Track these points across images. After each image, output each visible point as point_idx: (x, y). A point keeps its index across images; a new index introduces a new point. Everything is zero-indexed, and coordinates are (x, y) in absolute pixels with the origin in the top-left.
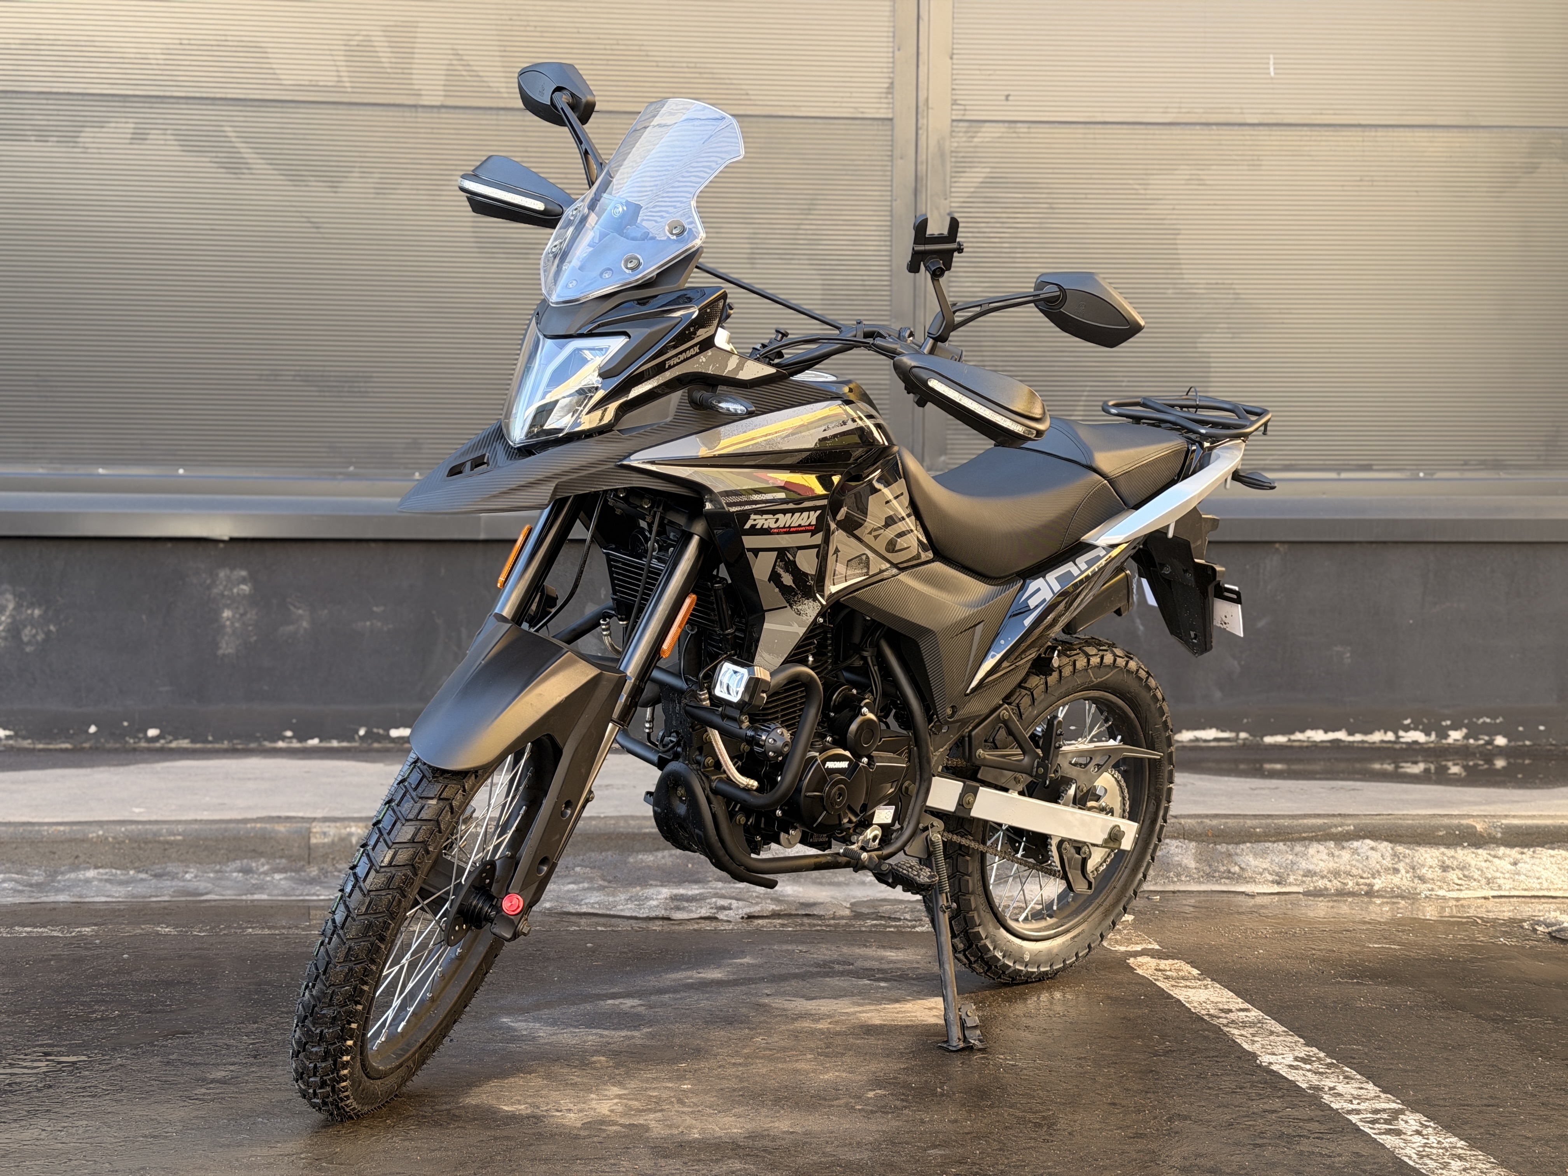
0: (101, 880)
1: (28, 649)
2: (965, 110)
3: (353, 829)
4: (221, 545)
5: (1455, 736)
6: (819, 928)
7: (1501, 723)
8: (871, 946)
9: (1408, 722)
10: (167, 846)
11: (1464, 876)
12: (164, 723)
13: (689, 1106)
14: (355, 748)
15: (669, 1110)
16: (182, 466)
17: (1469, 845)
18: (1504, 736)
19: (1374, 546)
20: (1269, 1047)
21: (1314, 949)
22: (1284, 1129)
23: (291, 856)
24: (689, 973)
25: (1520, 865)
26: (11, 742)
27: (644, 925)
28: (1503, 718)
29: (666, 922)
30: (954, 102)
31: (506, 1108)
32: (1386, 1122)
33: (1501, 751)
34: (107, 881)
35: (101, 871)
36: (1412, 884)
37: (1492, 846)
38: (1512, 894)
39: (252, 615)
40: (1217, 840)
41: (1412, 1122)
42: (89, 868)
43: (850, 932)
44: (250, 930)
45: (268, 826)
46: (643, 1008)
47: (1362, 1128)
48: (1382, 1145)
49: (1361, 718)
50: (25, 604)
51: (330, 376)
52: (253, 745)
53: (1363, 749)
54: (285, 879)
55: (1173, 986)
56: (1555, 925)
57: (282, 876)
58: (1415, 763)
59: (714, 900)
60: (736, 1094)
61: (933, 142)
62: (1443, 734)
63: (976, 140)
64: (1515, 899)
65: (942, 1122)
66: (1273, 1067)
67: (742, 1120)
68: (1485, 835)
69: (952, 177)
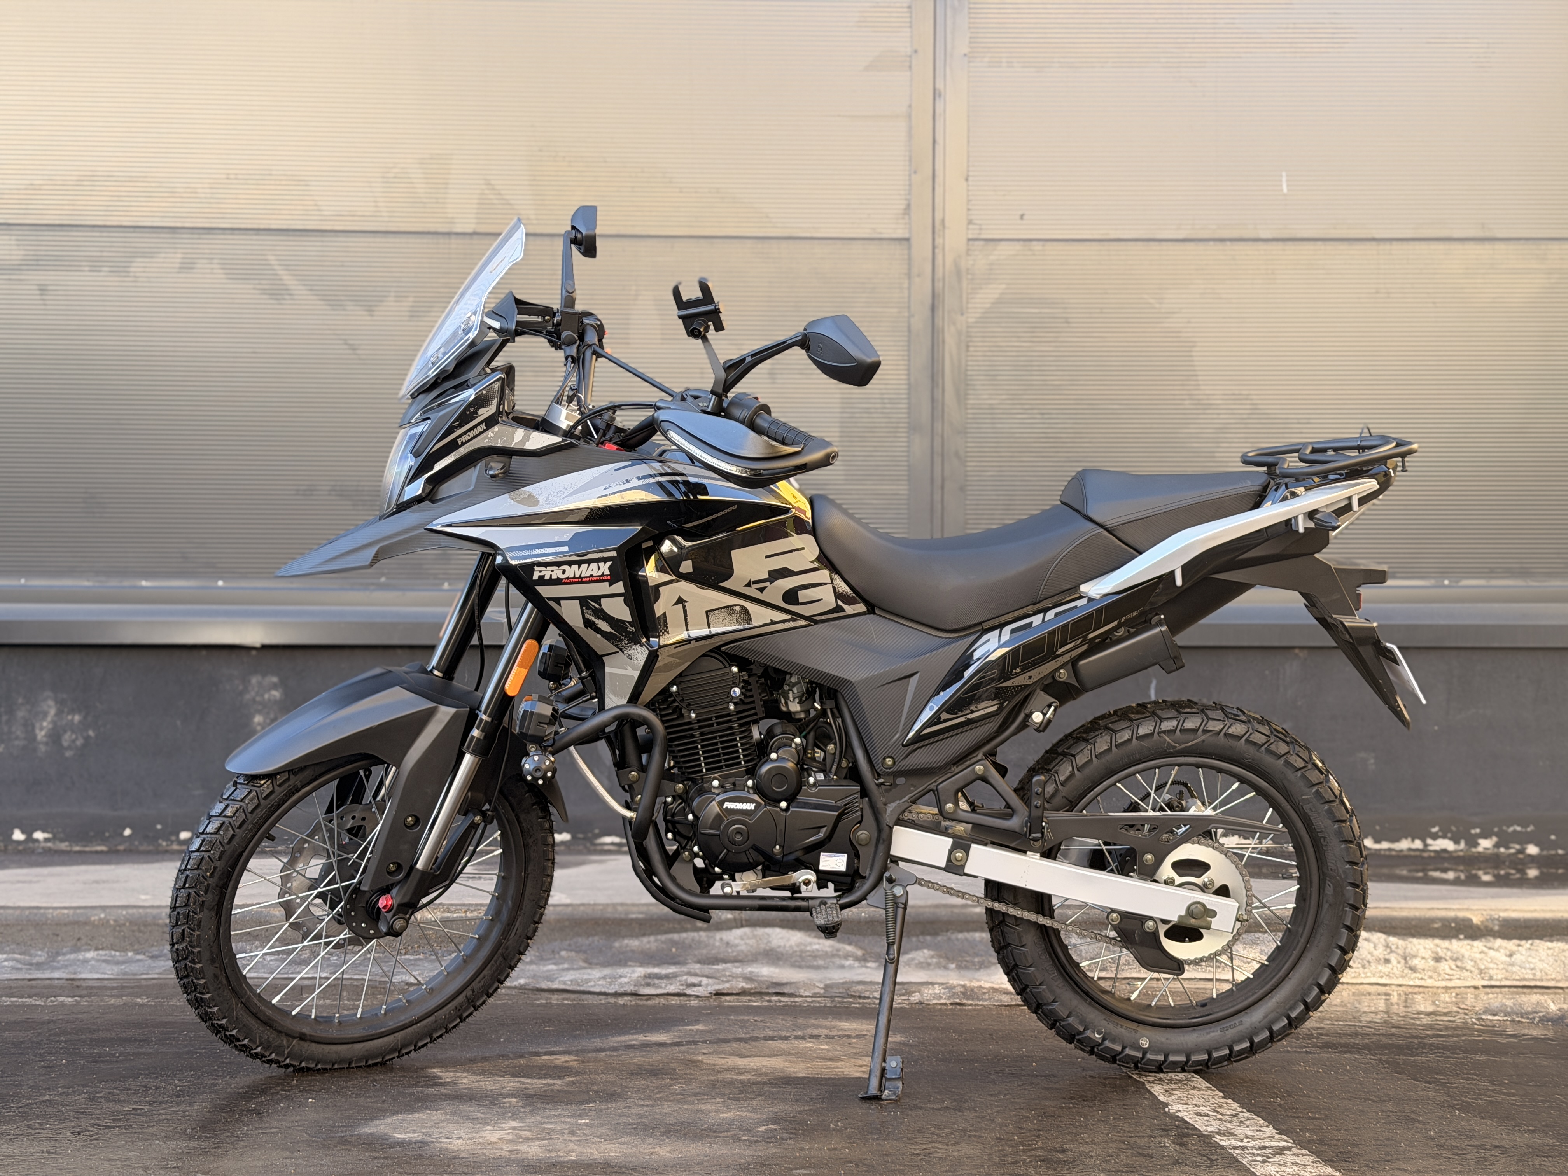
0: (98, 961)
1: (68, 754)
2: (980, 229)
4: (254, 653)
5: (1485, 844)
6: (784, 1003)
7: (1532, 831)
9: (1435, 830)
11: (1457, 967)
13: (578, 1136)
15: (557, 1139)
16: (221, 578)
17: (1464, 937)
18: (1536, 845)
20: (1185, 1099)
24: (636, 1037)
25: (1515, 956)
26: (49, 845)
27: (612, 1000)
28: (1534, 826)
29: (634, 997)
30: (970, 222)
31: (399, 1136)
32: (1269, 1156)
33: (1533, 861)
34: (104, 961)
35: (101, 952)
37: (1489, 938)
38: (1503, 984)
41: (1294, 1156)
42: (89, 950)
46: (576, 1062)
47: (1241, 1160)
49: (1387, 825)
50: (66, 710)
51: (364, 491)
53: (1390, 857)
58: (1445, 870)
59: (685, 977)
60: (630, 1127)
61: (949, 260)
62: (1472, 842)
63: (992, 258)
64: (1506, 990)
65: (820, 1149)
66: (1179, 1114)
67: (625, 1146)
68: (1482, 927)
69: (968, 294)
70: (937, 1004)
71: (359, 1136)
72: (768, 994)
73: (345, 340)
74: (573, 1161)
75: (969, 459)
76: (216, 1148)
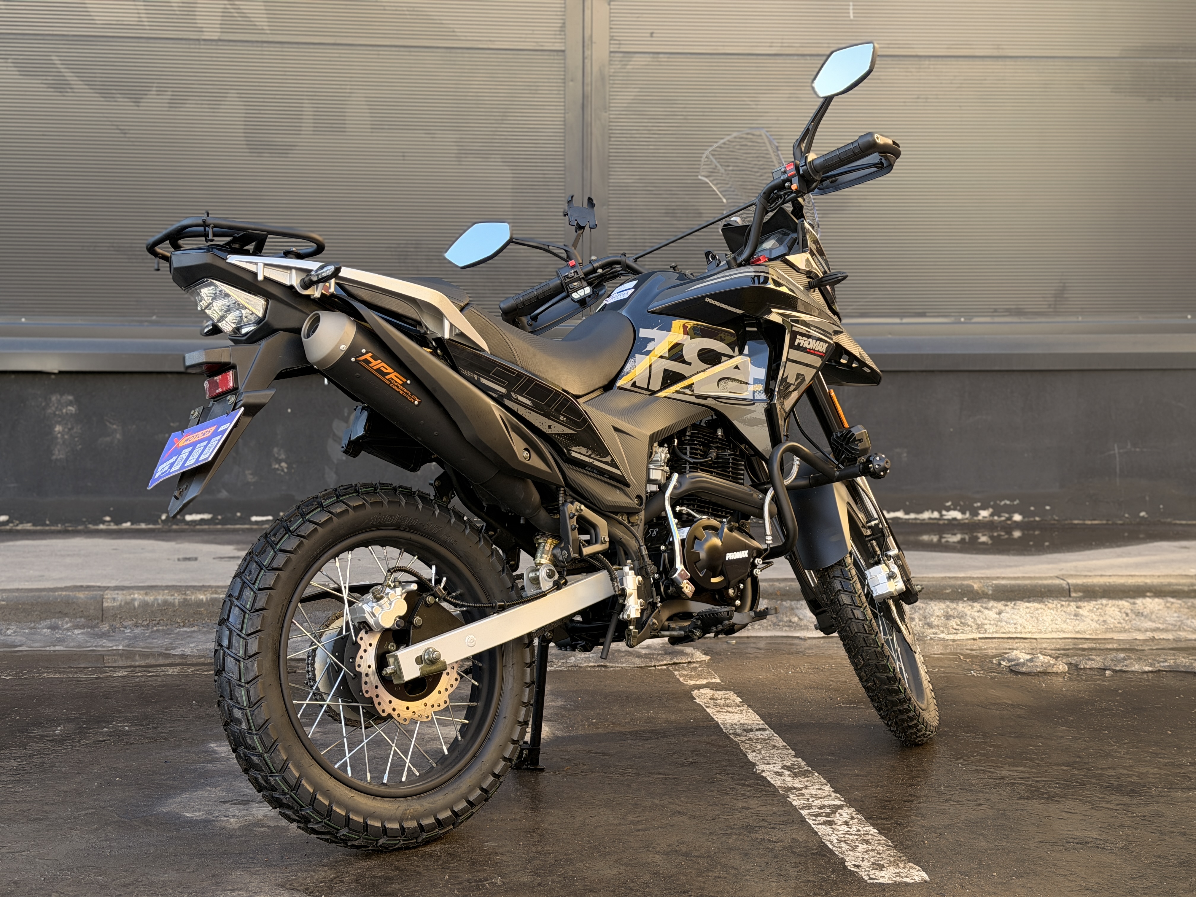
2: (620, 44)
3: (136, 596)
4: (53, 377)
5: (984, 514)
7: (1018, 504)
9: (949, 504)
11: (961, 623)
12: (12, 511)
14: (159, 529)
16: (23, 316)
17: (968, 600)
18: (1020, 514)
19: (924, 374)
20: (768, 758)
21: (833, 681)
22: (750, 822)
23: (89, 616)
25: (1003, 614)
28: (1019, 500)
30: (612, 38)
32: (827, 815)
33: (1017, 525)
36: (922, 630)
37: (985, 600)
38: (994, 636)
39: (77, 429)
40: (784, 598)
41: (845, 815)
44: (45, 675)
45: (71, 593)
46: (319, 734)
47: (807, 820)
48: (816, 833)
49: (913, 501)
51: (136, 247)
52: (80, 528)
54: (82, 633)
55: (717, 712)
56: (1014, 660)
57: (80, 631)
58: (955, 534)
61: (595, 69)
62: (975, 513)
63: (628, 67)
64: (996, 640)
66: (764, 774)
68: (980, 592)
69: (610, 95)
71: (158, 816)
73: (117, 125)
75: (610, 226)
76: (48, 831)
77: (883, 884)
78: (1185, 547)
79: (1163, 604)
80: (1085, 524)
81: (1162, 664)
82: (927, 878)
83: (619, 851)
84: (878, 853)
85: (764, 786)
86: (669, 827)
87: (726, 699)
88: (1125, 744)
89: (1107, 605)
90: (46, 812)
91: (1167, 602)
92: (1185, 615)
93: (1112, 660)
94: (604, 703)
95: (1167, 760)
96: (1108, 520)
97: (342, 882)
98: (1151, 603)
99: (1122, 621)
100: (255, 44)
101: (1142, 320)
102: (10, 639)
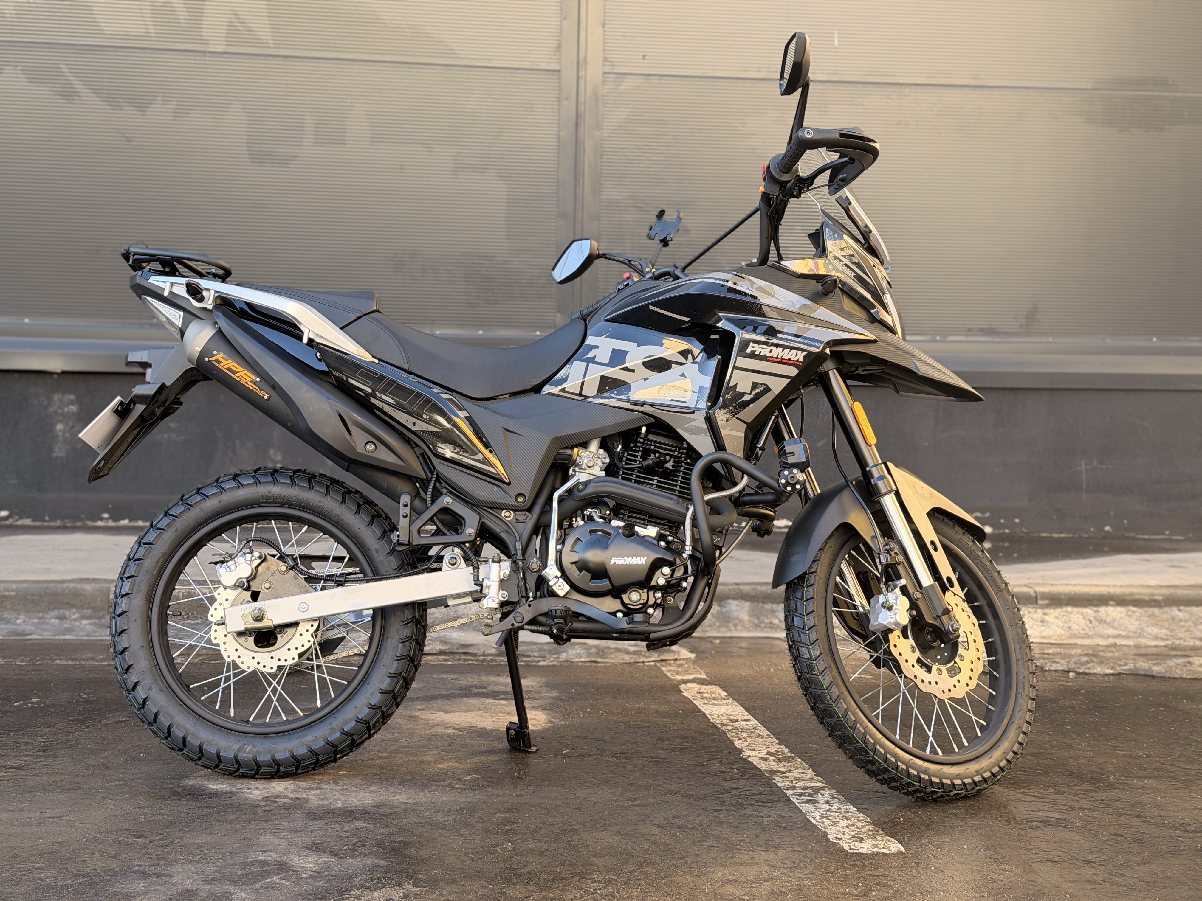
2: (613, 65)
4: (55, 376)
6: (470, 662)
7: (988, 517)
8: (503, 676)
10: (3, 599)
12: (14, 506)
13: (341, 786)
15: (326, 788)
16: (27, 316)
18: (991, 526)
20: (753, 745)
22: (739, 800)
23: (95, 608)
28: (990, 513)
30: (605, 60)
31: (213, 787)
32: (810, 795)
33: (988, 537)
39: (78, 428)
40: (765, 600)
41: (827, 795)
43: (492, 666)
44: (58, 661)
45: (79, 586)
47: (792, 799)
48: (800, 810)
52: (79, 524)
54: (90, 624)
55: (704, 704)
57: (87, 622)
60: (375, 777)
61: (589, 89)
63: (621, 88)
65: (510, 796)
66: (750, 759)
67: (374, 795)
69: (603, 115)
70: (578, 662)
71: (184, 788)
72: (457, 653)
73: (122, 133)
74: (340, 809)
76: (83, 799)
77: (863, 854)
78: (1147, 560)
79: (1125, 612)
80: (1052, 537)
81: (1123, 668)
82: (902, 849)
83: (618, 823)
84: (858, 828)
85: (750, 769)
86: (663, 803)
87: (712, 693)
88: (1086, 737)
89: (1071, 613)
90: (78, 783)
91: (1129, 610)
92: (1145, 623)
93: (1076, 663)
94: (597, 695)
95: (1124, 753)
96: (1074, 534)
97: (364, 846)
98: (1113, 611)
99: (1086, 628)
100: (259, 57)
101: (1110, 342)
102: (20, 628)
